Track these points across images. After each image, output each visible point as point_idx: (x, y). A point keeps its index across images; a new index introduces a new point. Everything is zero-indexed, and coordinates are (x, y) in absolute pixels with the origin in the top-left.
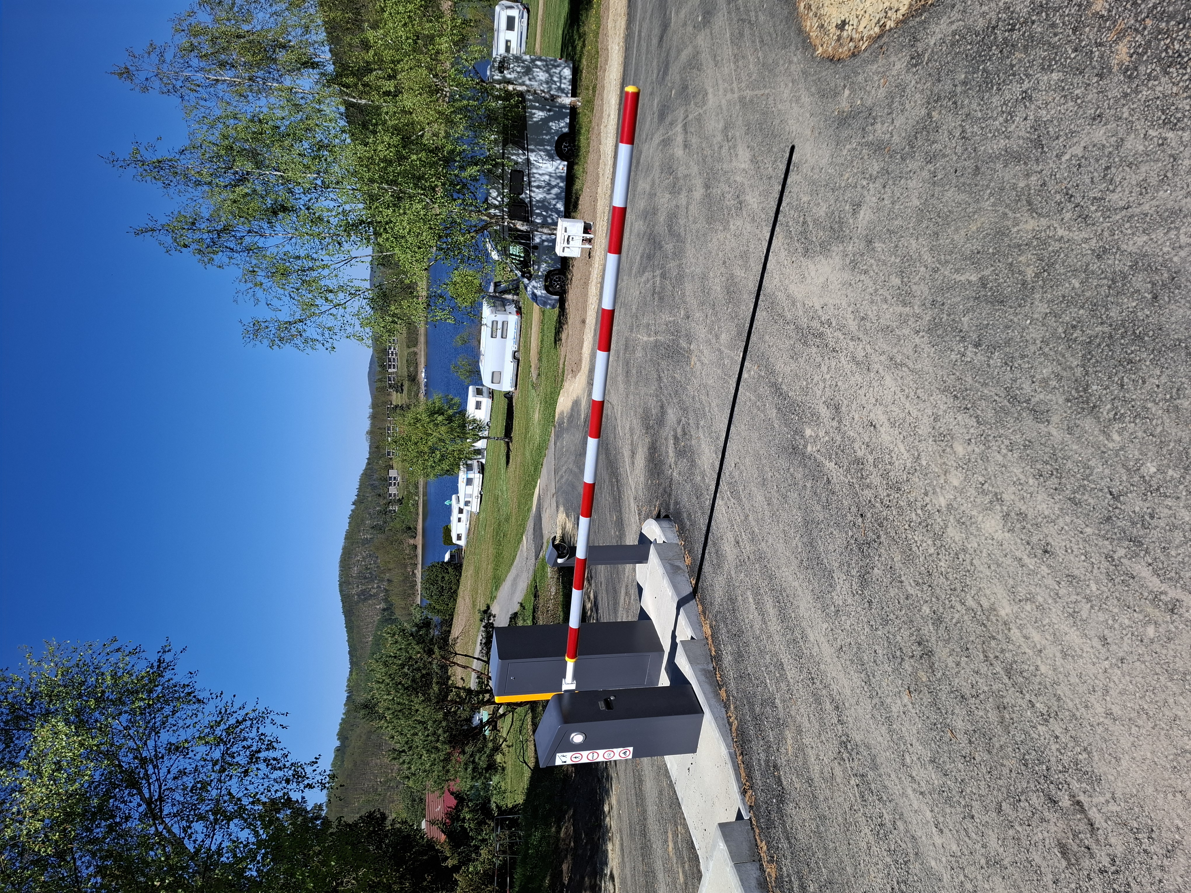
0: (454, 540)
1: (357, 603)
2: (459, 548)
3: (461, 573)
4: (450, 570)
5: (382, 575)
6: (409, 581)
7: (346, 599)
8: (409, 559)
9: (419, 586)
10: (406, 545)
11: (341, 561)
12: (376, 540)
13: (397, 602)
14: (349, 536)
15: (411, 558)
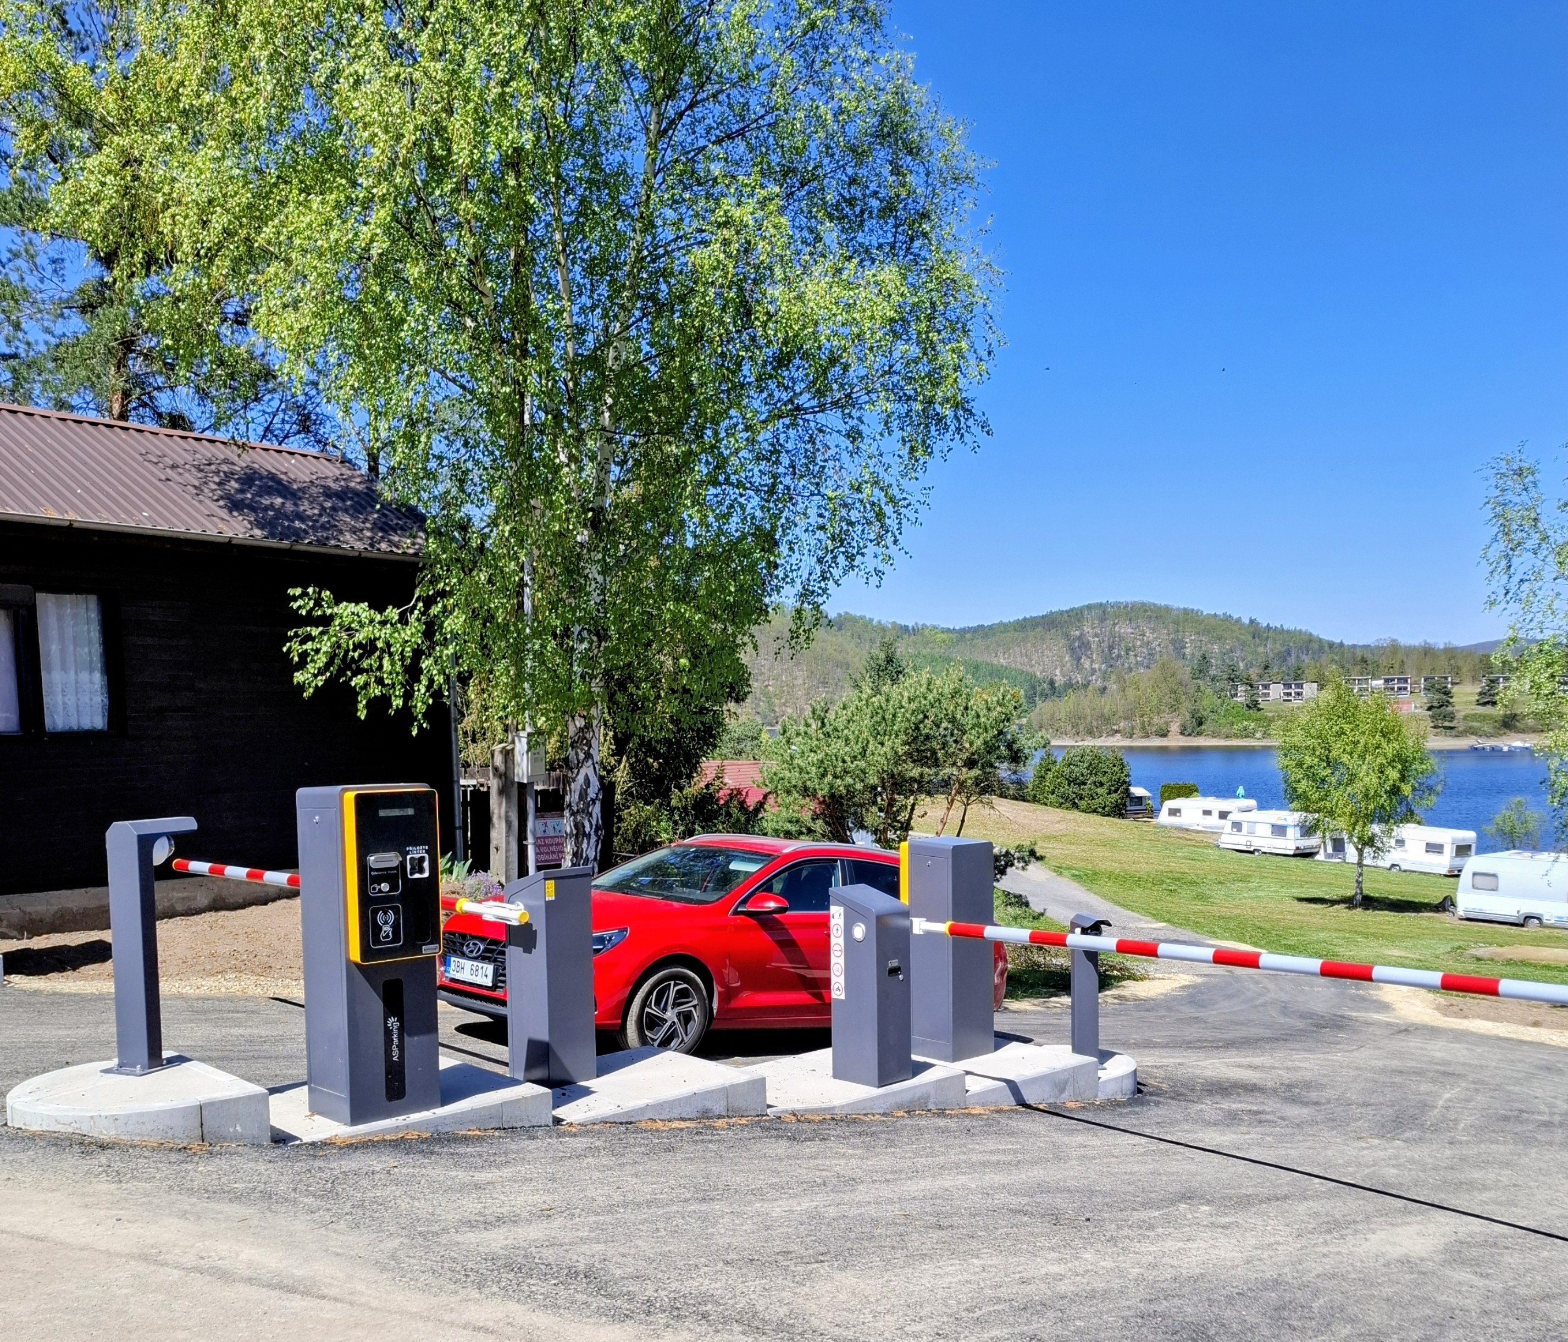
0: (1169, 804)
1: (1067, 636)
2: (1152, 813)
3: (1108, 815)
4: (1115, 796)
5: (1113, 677)
6: (1103, 725)
7: (1076, 615)
8: (1143, 723)
9: (1089, 742)
10: (1168, 717)
11: (1143, 604)
12: (1180, 663)
13: (1064, 706)
14: (1189, 616)
15: (1143, 728)
